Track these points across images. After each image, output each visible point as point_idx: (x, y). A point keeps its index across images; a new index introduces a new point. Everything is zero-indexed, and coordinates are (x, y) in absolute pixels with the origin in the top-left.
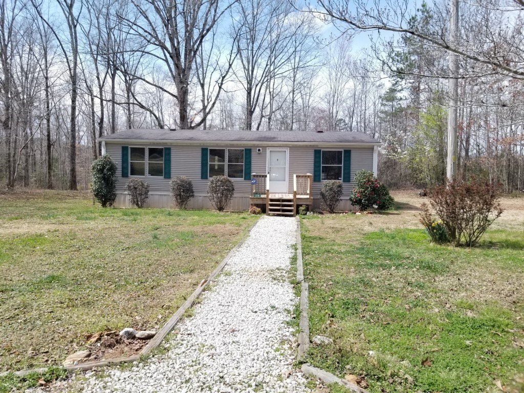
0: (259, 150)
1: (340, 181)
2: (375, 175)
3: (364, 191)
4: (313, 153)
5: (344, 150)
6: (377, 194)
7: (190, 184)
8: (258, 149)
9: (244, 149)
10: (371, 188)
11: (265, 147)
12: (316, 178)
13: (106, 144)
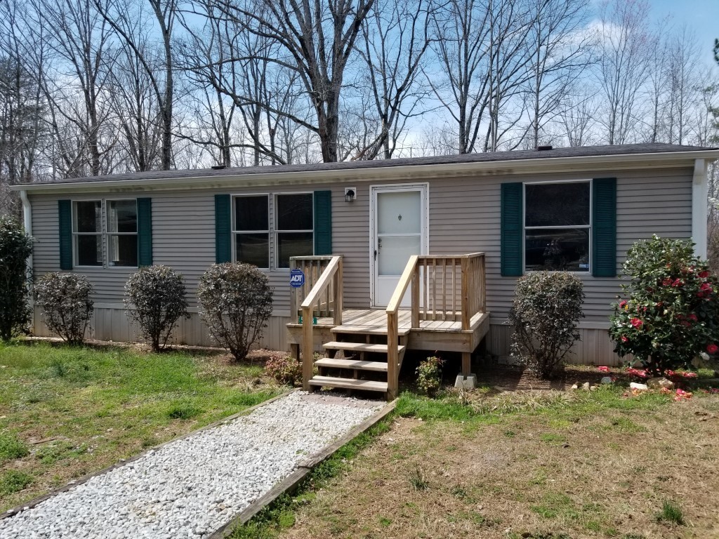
0: (351, 193)
1: (581, 276)
2: (701, 252)
3: (659, 310)
4: (499, 193)
5: (595, 181)
6: (706, 319)
7: (180, 290)
8: (346, 190)
9: (312, 192)
10: (684, 300)
11: (364, 185)
12: (510, 269)
13: (30, 197)
